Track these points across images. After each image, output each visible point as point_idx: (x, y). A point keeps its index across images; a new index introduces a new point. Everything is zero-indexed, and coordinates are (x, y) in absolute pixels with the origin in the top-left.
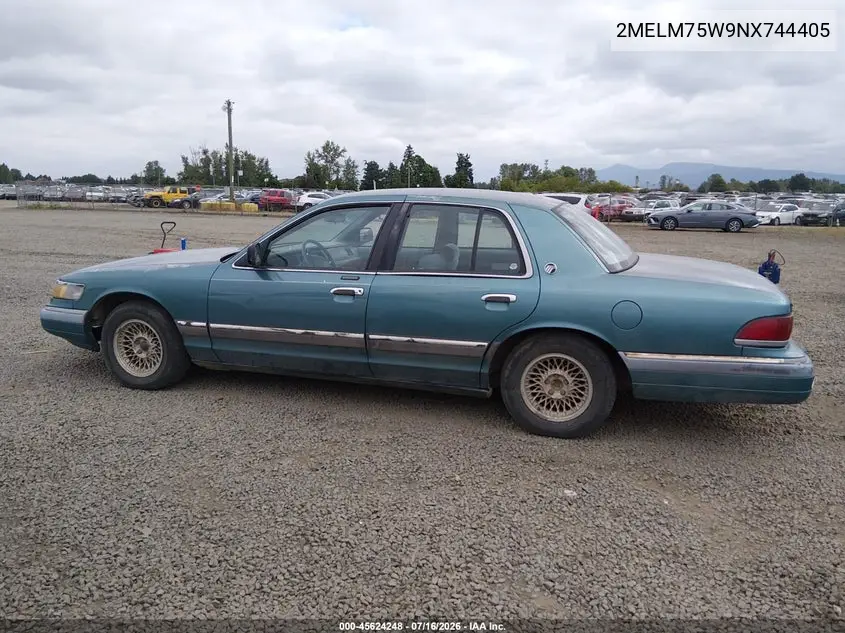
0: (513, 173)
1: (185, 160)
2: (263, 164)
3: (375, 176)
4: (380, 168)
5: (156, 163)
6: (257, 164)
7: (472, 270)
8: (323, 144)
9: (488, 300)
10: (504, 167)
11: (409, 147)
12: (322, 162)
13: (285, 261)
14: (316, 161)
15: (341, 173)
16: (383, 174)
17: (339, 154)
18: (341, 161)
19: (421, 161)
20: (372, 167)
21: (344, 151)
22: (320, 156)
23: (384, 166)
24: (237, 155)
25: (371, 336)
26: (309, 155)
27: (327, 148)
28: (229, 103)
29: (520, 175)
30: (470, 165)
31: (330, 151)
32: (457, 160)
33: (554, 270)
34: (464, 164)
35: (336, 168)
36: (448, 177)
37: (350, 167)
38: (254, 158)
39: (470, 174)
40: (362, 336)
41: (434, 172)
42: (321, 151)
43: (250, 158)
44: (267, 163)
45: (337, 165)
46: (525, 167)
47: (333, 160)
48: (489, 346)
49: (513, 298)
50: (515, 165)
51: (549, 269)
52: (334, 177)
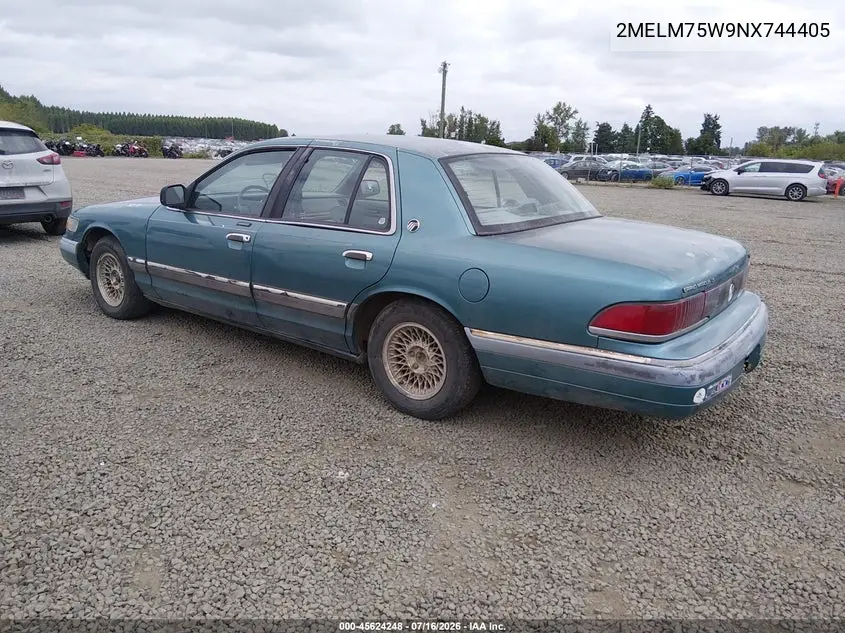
0: (773, 138)
1: (423, 123)
2: (495, 127)
3: (606, 140)
4: (613, 130)
5: (398, 126)
6: (489, 127)
7: (346, 222)
8: (555, 105)
9: (349, 257)
10: (762, 131)
11: (649, 108)
12: (551, 124)
13: (216, 206)
14: (545, 123)
15: (570, 136)
16: (615, 136)
17: (571, 116)
18: (571, 123)
19: (660, 122)
20: (604, 129)
21: (576, 112)
22: (550, 117)
23: (617, 128)
24: (470, 119)
25: (255, 286)
26: (539, 116)
27: (557, 109)
28: (445, 65)
29: (781, 140)
30: (718, 127)
31: (561, 112)
32: (703, 121)
33: (416, 227)
34: (711, 126)
35: (565, 131)
36: (690, 140)
37: (580, 130)
38: (487, 121)
39: (717, 137)
40: (248, 284)
41: (675, 135)
42: (551, 112)
43: (483, 120)
44: (498, 126)
45: (566, 127)
46: (788, 131)
47: (563, 121)
48: (348, 306)
49: (369, 255)
50: (777, 129)
51: (411, 226)
52: (563, 140)
